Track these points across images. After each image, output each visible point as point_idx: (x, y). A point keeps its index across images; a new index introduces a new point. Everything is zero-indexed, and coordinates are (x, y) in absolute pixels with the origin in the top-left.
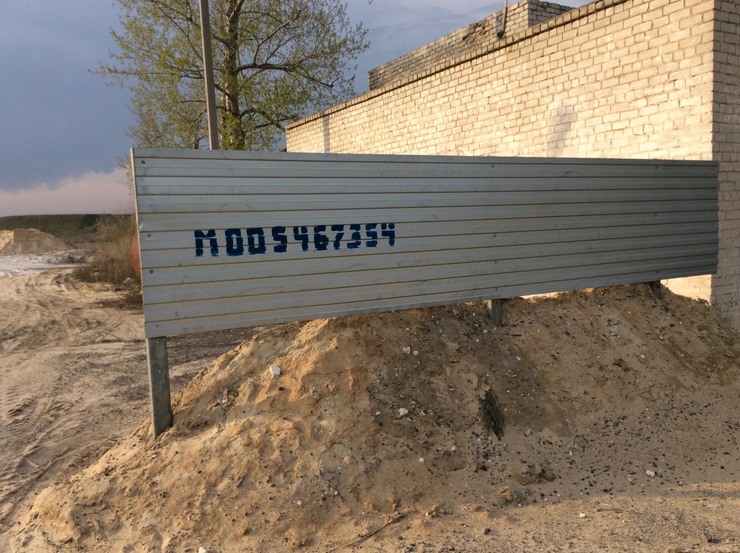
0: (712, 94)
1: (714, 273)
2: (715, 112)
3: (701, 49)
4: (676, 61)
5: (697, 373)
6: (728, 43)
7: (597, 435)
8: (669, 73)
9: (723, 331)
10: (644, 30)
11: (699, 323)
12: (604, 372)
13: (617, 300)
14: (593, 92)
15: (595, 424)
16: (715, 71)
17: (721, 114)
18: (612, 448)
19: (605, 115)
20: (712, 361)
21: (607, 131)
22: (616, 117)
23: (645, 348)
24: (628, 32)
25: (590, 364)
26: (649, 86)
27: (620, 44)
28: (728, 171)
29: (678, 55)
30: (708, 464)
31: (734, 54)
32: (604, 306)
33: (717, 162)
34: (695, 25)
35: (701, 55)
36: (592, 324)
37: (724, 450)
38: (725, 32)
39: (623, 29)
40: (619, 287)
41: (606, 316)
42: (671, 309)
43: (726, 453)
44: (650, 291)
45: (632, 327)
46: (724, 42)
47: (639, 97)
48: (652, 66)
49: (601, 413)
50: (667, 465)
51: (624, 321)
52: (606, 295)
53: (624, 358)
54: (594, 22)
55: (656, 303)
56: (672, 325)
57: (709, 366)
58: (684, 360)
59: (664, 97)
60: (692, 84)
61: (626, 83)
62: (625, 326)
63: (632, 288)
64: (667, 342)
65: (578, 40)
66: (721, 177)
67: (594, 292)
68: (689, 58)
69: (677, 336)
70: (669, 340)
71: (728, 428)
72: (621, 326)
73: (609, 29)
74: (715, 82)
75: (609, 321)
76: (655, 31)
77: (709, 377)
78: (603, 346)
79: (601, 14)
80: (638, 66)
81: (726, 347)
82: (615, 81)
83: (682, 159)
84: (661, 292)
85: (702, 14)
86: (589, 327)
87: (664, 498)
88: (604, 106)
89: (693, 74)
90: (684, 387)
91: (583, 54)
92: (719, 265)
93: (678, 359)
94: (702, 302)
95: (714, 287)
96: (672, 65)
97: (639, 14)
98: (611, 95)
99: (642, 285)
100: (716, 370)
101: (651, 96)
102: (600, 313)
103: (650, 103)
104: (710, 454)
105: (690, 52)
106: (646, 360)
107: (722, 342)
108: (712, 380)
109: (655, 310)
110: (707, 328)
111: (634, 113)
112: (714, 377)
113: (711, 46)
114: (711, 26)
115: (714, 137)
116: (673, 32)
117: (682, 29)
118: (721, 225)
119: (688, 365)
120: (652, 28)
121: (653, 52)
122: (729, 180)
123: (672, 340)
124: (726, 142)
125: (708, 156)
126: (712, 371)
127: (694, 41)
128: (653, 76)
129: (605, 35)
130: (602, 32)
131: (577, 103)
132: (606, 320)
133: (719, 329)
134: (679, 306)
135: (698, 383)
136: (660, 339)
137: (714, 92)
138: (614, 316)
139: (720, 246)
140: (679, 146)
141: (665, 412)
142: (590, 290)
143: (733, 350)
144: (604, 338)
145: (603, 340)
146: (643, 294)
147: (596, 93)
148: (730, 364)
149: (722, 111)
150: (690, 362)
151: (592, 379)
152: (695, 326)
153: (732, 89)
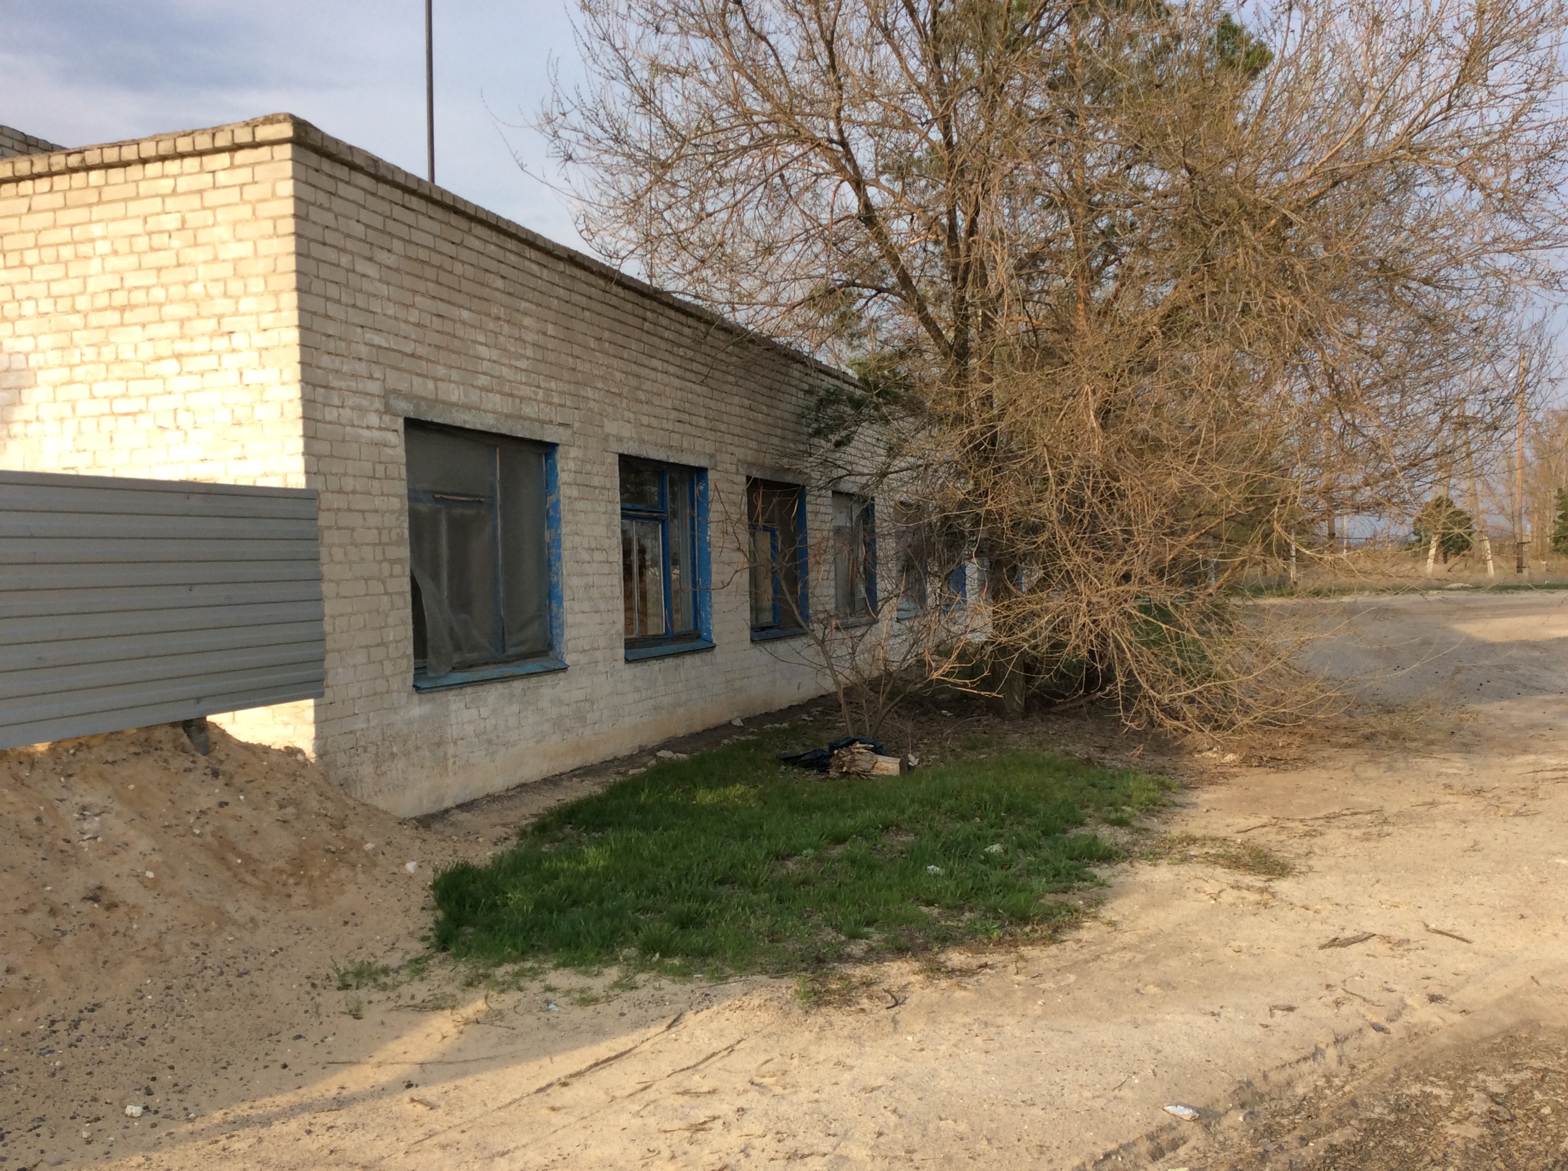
0: (298, 367)
1: (317, 695)
2: (308, 402)
3: (275, 283)
4: (230, 297)
5: (266, 891)
6: (325, 280)
7: (28, 1056)
8: (220, 318)
9: (328, 804)
10: (168, 227)
11: (282, 794)
12: (59, 919)
13: (107, 762)
14: (70, 331)
15: (23, 1035)
16: (302, 327)
17: (319, 406)
18: (58, 1076)
19: (96, 381)
20: (299, 864)
21: (103, 415)
22: (119, 388)
23: (157, 858)
24: (136, 226)
25: (25, 906)
26: (182, 337)
27: (122, 246)
28: (339, 509)
29: (235, 287)
30: (261, 1064)
31: (339, 302)
32: (72, 780)
33: (317, 492)
34: (263, 237)
35: (276, 294)
36: (38, 819)
37: (294, 1032)
38: (319, 261)
39: (126, 217)
40: (113, 736)
41: (77, 799)
42: (224, 773)
43: (299, 1037)
44: (185, 739)
45: (134, 816)
46: (318, 277)
47: (164, 353)
48: (186, 299)
49: (42, 1009)
50: (176, 1085)
51: (117, 807)
52: (81, 755)
53: (110, 883)
54: (64, 192)
55: (194, 762)
56: (223, 804)
57: (292, 875)
58: (242, 870)
59: (211, 362)
60: (263, 344)
61: (136, 324)
62: (118, 815)
63: (143, 736)
64: (209, 838)
65: (33, 222)
66: (324, 520)
67: (51, 750)
68: (255, 295)
69: (231, 824)
70: (213, 834)
71: (308, 987)
72: (110, 819)
73: (97, 212)
74: (303, 345)
75: (84, 808)
76: (189, 234)
77: (289, 896)
78: (63, 863)
79: (79, 178)
80: (158, 294)
81: (330, 835)
82: (114, 317)
83: (251, 483)
84: (207, 739)
85: (275, 219)
86: (32, 827)
87: (149, 1154)
88: (93, 362)
89: (263, 326)
90: (235, 923)
91: (44, 251)
92: (330, 680)
93: (229, 869)
94: (292, 752)
95: (320, 722)
96: (222, 305)
97: (157, 196)
98: (108, 343)
99: (164, 729)
100: (305, 881)
101: (187, 355)
102: (65, 794)
103: (186, 369)
104: (267, 1045)
105: (256, 285)
106: (156, 881)
107: (324, 826)
108: (296, 900)
109: (191, 776)
110: (296, 804)
111: (156, 386)
112: (300, 895)
113: (292, 280)
114: (290, 244)
115: (307, 446)
116: (223, 242)
117: (240, 240)
118: (329, 608)
119: (249, 878)
120: (183, 228)
121: (188, 273)
122: (340, 524)
123: (219, 835)
124: (331, 456)
125: (297, 480)
126: (297, 884)
127: (262, 266)
128: (189, 319)
129: (90, 222)
130: (81, 214)
131: (36, 349)
132: (76, 808)
133: (321, 802)
134: (242, 766)
135: (265, 910)
136: (194, 834)
137: (303, 363)
138: (95, 797)
139: (330, 644)
140: (245, 458)
141: (185, 980)
142: (41, 747)
143: (344, 839)
144: (66, 847)
145: (62, 851)
146: (167, 746)
147: (76, 334)
148: (335, 865)
149: (320, 399)
150: (254, 873)
151: (28, 938)
152: (273, 800)
153: (337, 363)
